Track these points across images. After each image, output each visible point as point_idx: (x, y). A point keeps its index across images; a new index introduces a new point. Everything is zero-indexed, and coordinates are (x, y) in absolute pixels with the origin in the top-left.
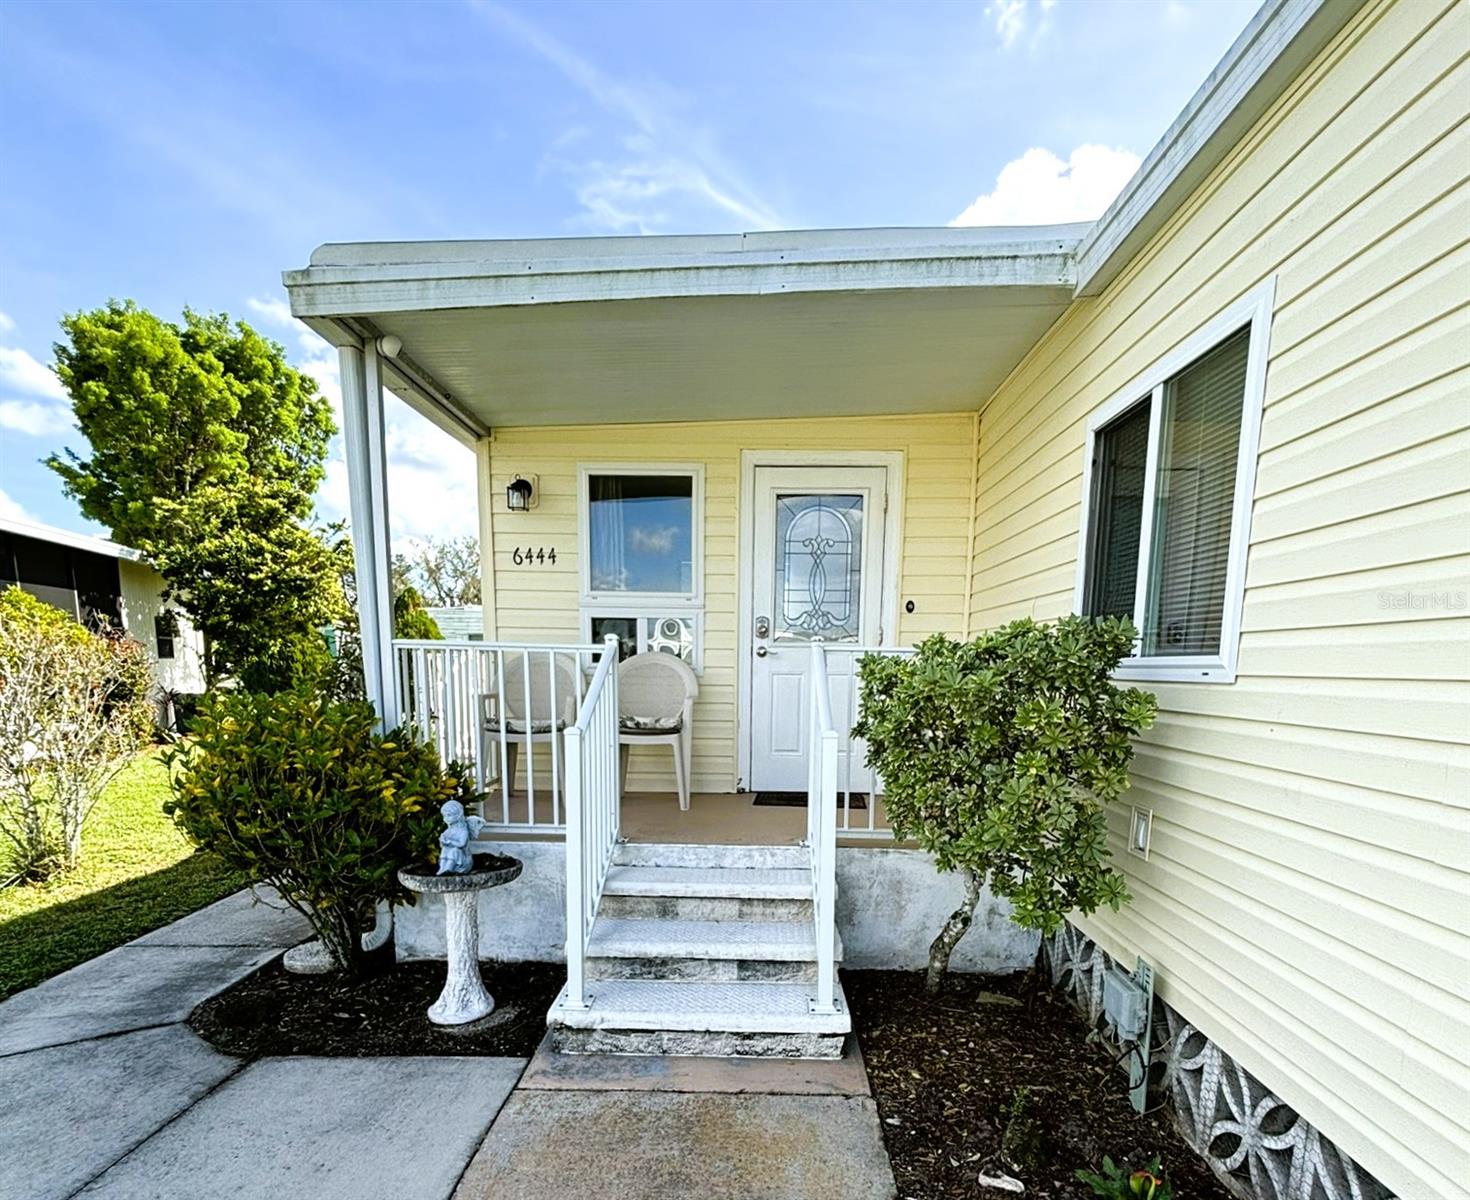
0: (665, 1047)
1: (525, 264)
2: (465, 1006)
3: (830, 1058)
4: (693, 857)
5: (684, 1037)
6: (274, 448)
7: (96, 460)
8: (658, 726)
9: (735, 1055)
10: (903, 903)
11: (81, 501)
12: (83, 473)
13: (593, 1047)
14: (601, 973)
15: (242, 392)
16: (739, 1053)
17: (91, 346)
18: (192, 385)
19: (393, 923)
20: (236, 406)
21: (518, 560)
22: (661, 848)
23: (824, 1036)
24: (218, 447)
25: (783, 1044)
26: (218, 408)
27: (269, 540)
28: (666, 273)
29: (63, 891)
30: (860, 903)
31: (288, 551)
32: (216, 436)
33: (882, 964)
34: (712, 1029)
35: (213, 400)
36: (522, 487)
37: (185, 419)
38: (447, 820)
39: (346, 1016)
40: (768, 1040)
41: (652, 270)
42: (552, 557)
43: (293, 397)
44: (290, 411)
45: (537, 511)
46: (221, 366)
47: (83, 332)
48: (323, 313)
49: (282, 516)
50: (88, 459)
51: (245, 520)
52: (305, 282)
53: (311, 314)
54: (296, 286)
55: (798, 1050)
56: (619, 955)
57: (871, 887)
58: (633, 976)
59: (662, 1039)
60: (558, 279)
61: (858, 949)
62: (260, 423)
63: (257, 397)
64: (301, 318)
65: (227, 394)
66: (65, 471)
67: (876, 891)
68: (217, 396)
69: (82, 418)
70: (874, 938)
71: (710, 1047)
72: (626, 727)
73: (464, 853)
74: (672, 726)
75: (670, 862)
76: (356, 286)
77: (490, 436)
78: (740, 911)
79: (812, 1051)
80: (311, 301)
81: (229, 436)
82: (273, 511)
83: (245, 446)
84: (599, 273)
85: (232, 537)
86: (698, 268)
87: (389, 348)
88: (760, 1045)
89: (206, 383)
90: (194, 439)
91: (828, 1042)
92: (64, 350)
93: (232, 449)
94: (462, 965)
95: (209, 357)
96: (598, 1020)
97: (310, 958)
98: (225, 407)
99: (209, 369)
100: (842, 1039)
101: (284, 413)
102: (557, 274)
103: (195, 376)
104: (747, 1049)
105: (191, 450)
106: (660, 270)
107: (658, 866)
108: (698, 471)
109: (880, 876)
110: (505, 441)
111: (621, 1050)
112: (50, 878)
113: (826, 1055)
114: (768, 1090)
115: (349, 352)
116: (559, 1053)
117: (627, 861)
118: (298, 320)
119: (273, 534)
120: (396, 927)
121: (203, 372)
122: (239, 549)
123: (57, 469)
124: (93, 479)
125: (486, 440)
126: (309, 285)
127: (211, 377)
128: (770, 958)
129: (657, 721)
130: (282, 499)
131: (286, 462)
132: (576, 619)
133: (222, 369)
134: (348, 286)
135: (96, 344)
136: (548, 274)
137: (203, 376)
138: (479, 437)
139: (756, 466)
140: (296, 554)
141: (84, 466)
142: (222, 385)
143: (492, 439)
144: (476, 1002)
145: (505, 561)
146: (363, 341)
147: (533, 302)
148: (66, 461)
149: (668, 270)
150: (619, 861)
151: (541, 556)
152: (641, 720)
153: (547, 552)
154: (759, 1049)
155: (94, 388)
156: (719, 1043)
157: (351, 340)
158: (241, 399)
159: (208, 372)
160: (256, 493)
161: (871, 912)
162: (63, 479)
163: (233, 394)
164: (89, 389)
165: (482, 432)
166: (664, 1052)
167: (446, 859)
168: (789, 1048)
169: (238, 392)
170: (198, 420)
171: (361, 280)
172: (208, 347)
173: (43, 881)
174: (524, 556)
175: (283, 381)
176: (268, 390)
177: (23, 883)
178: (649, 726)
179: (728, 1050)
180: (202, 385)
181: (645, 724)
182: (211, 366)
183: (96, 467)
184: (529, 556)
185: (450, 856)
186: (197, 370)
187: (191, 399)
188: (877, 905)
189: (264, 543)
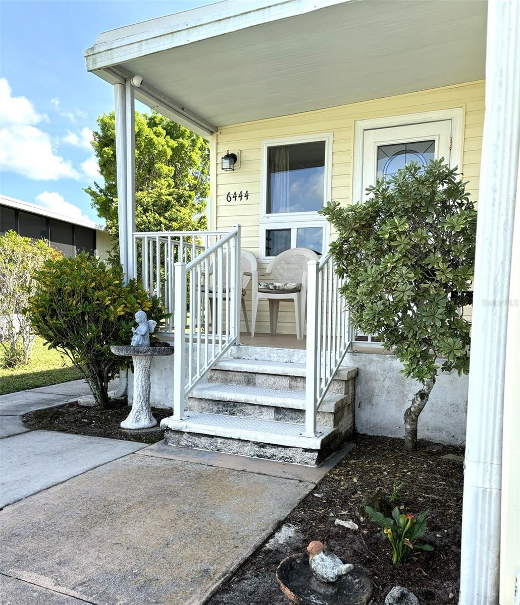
0: (219, 447)
1: (184, 24)
2: (138, 420)
3: (309, 466)
4: (276, 355)
5: (229, 442)
6: (187, 174)
7: (106, 187)
8: (286, 287)
9: (256, 457)
10: (406, 393)
11: (98, 209)
12: (100, 194)
13: (183, 443)
14: (203, 409)
15: (173, 145)
16: (258, 456)
17: (108, 130)
18: (150, 143)
19: (127, 384)
20: (169, 153)
21: (229, 199)
22: (259, 349)
23: (306, 450)
24: (160, 176)
25: (281, 453)
26: (162, 154)
27: (165, 218)
28: (253, 13)
29: (18, 371)
30: (377, 391)
31: (173, 223)
32: (159, 169)
33: (391, 433)
34: (242, 439)
35: (159, 151)
36: (232, 158)
37: (146, 162)
38: (137, 320)
39: (87, 421)
40: (274, 449)
41: (246, 13)
42: (247, 196)
43: (199, 145)
44: (197, 154)
45: (239, 171)
46: (164, 132)
47: (105, 124)
48: (99, 67)
49: (173, 205)
50: (103, 187)
51: (155, 208)
52: (92, 53)
53: (94, 68)
54: (89, 56)
55: (291, 458)
56: (210, 398)
57: (384, 381)
58: (218, 412)
59: (217, 442)
60: (200, 28)
61: (375, 422)
62: (181, 161)
63: (182, 146)
64: (91, 71)
65: (166, 147)
66: (93, 194)
67: (387, 383)
68: (161, 148)
69: (101, 166)
70: (386, 415)
71: (242, 451)
72: (269, 289)
73: (144, 338)
74: (293, 287)
75: (263, 357)
76: (112, 50)
77: (217, 132)
78: (290, 384)
79: (298, 460)
80: (95, 62)
81: (165, 169)
82: (168, 202)
83: (173, 174)
84: (220, 20)
85: (147, 217)
86: (269, 7)
87: (136, 81)
88: (269, 451)
89: (156, 143)
90: (149, 171)
91: (308, 454)
92: (97, 133)
93: (167, 176)
94: (139, 399)
95: (159, 129)
96: (184, 427)
97: (88, 399)
98: (165, 153)
99: (158, 135)
100: (317, 454)
101: (193, 155)
102: (200, 26)
103: (152, 139)
104: (262, 454)
105: (147, 179)
106: (250, 12)
107: (256, 360)
108: (328, 137)
109: (390, 374)
110: (226, 133)
111: (197, 446)
112: (16, 367)
113: (307, 463)
114: (257, 471)
115: (118, 86)
116: (167, 444)
117: (240, 356)
118: (90, 72)
119: (166, 215)
120: (128, 386)
121: (155, 137)
122: (150, 223)
123: (90, 193)
124: (103, 197)
125: (215, 134)
126: (94, 55)
127: (159, 139)
128: (291, 407)
129: (286, 285)
130: (174, 196)
131: (193, 181)
132: (258, 231)
133: (165, 134)
134: (109, 51)
135: (110, 129)
136: (195, 27)
137: (155, 139)
138: (212, 133)
139: (365, 130)
140: (177, 225)
141: (101, 191)
142: (164, 142)
143: (218, 133)
144: (143, 419)
145: (223, 200)
146: (125, 80)
147: (188, 43)
148: (94, 189)
149: (254, 11)
150: (236, 356)
151: (241, 196)
152: (277, 284)
153: (244, 193)
154: (268, 455)
155: (107, 151)
156: (247, 448)
157: (117, 80)
158: (172, 149)
159: (158, 136)
160: (162, 193)
161: (383, 397)
162: (92, 197)
163: (168, 146)
164: (105, 151)
165: (212, 130)
166: (218, 450)
167: (134, 341)
168: (285, 456)
169: (171, 145)
170: (152, 163)
171: (114, 47)
172: (159, 124)
173: (13, 367)
174: (232, 196)
175: (195, 137)
176: (187, 143)
177: (5, 367)
178: (281, 288)
179: (252, 453)
180: (154, 144)
181: (279, 287)
182: (159, 133)
183: (106, 190)
184: (235, 197)
185: (136, 339)
186: (153, 136)
187: (149, 152)
188: (388, 393)
189: (162, 219)
